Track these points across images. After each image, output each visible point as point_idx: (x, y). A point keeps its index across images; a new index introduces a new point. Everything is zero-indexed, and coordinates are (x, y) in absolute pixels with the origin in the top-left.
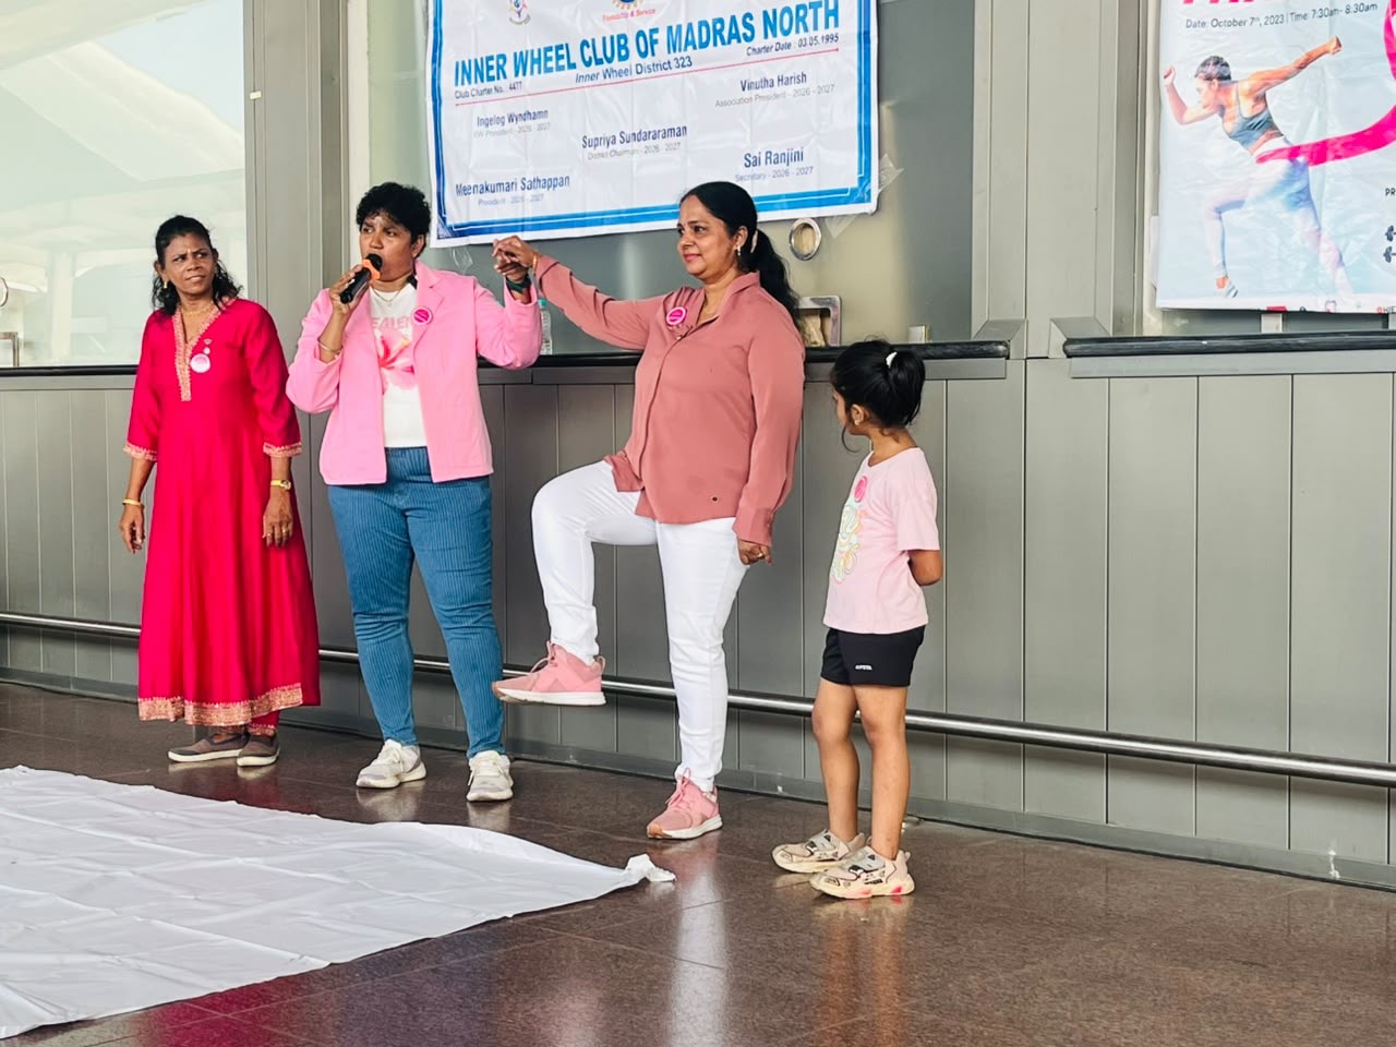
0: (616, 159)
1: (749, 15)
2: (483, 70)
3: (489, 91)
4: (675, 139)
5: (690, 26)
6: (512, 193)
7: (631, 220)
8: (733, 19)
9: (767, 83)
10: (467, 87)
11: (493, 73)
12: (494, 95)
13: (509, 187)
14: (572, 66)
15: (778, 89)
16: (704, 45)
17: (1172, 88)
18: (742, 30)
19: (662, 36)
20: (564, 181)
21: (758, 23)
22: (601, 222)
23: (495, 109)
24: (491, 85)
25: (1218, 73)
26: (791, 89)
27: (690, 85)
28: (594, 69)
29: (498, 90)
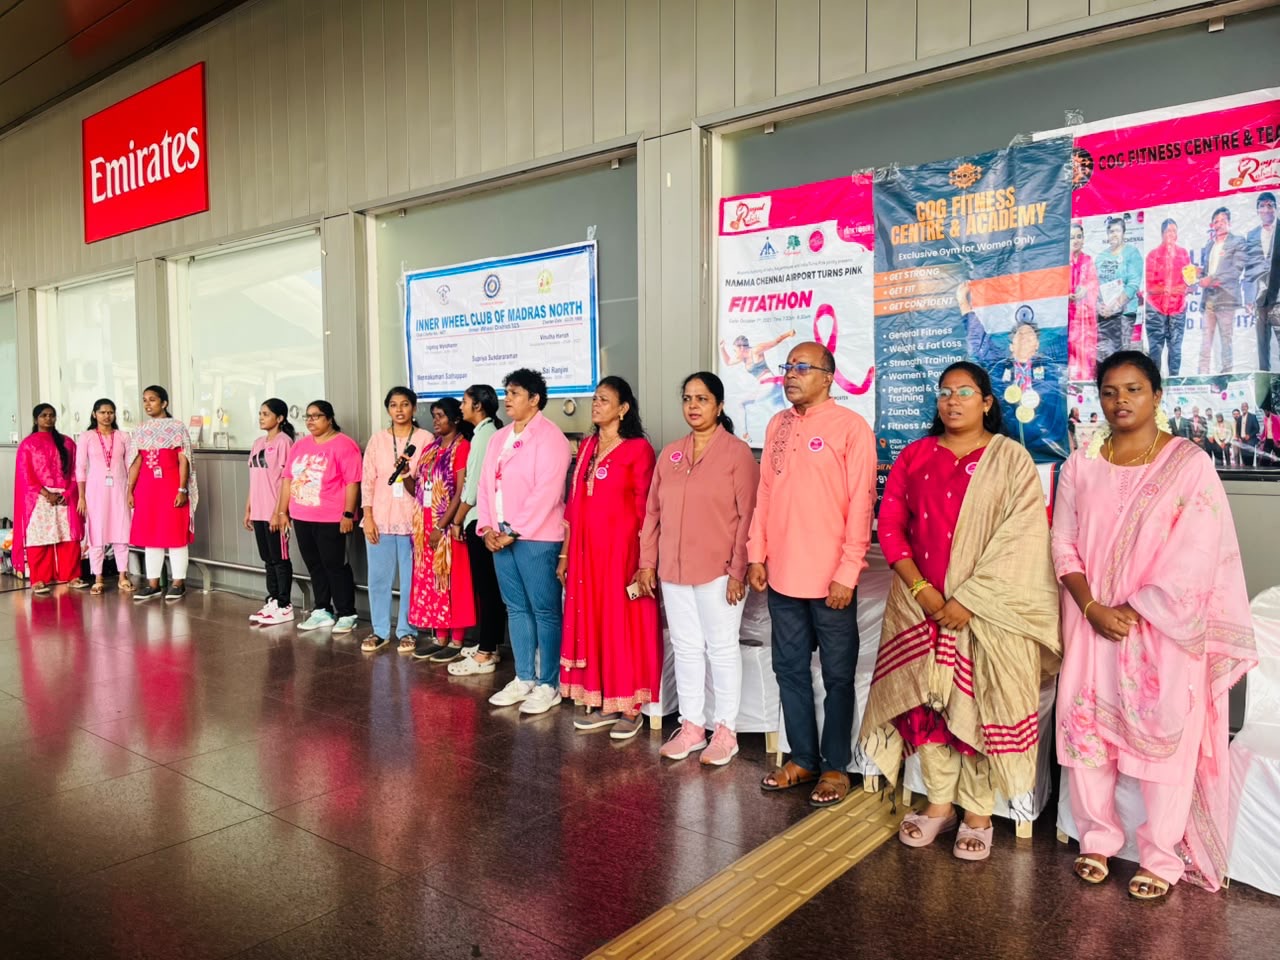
0: (487, 367)
1: (543, 306)
2: (428, 325)
3: (430, 334)
4: (514, 360)
5: (518, 310)
6: (442, 380)
8: (537, 308)
9: (551, 337)
10: (421, 332)
11: (433, 326)
12: (433, 336)
13: (440, 377)
14: (467, 325)
15: (556, 340)
16: (524, 318)
17: (724, 350)
18: (540, 312)
19: (506, 313)
20: (465, 376)
21: (547, 310)
24: (432, 331)
25: (744, 343)
26: (562, 339)
27: (519, 336)
28: (477, 326)
29: (435, 334)
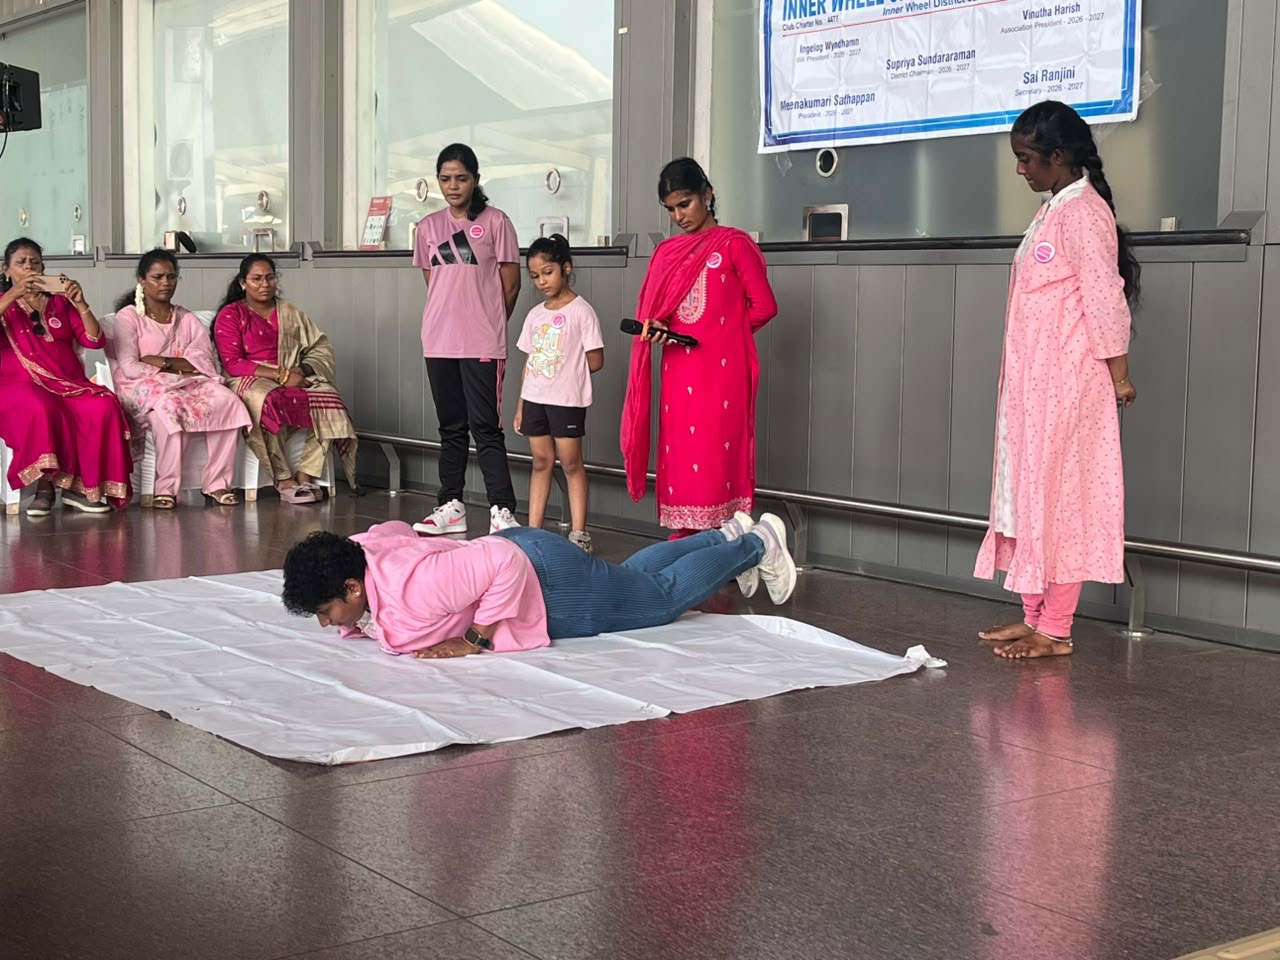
0: (915, 78)
2: (806, 7)
3: (810, 24)
4: (966, 61)
6: (827, 108)
7: (926, 129)
9: (1045, 12)
10: (792, 21)
11: (815, 9)
12: (815, 27)
13: (825, 103)
14: (881, 2)
15: (1054, 18)
20: (871, 97)
22: (900, 131)
23: (815, 38)
24: (812, 19)
26: (1066, 17)
27: (979, 15)
28: (899, 3)
29: (818, 23)
